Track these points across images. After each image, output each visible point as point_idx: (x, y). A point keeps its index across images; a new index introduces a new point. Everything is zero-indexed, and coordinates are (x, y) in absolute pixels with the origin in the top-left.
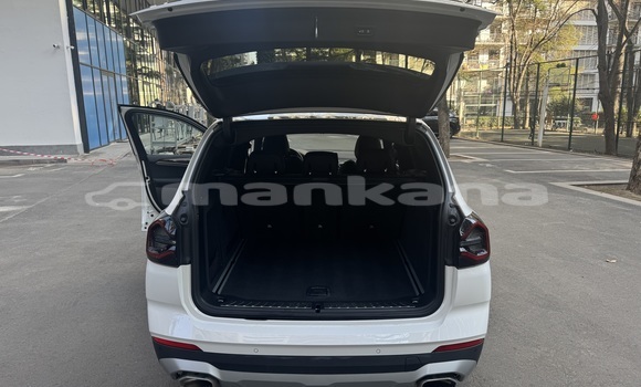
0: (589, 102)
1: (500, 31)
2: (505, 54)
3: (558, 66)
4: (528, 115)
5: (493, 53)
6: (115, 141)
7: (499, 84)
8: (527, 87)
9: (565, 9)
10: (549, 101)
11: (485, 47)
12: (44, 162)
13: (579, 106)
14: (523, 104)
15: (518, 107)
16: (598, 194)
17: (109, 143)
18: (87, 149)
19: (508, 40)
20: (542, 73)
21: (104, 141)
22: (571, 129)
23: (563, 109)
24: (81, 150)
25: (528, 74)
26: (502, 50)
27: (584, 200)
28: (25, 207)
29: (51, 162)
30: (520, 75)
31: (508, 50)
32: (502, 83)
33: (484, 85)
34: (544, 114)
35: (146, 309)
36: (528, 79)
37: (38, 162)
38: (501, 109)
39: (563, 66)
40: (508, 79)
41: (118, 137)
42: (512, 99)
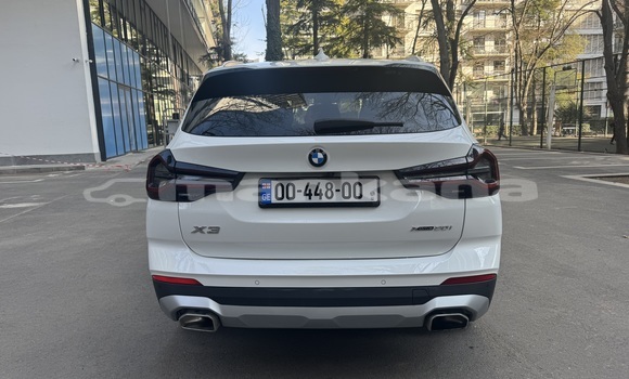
0: (597, 109)
1: (504, 42)
2: (510, 64)
3: (564, 69)
4: (536, 124)
5: (498, 63)
6: (131, 151)
7: (506, 94)
8: (534, 95)
9: (569, 18)
10: (556, 107)
11: (489, 58)
12: (63, 169)
13: (587, 113)
14: (530, 112)
15: (525, 115)
16: (612, 183)
17: (126, 153)
18: (104, 158)
19: (512, 50)
20: (548, 81)
21: (121, 152)
22: (580, 134)
23: (572, 116)
24: (98, 158)
25: (534, 82)
26: (507, 61)
27: (596, 189)
28: (42, 204)
29: (70, 169)
30: (526, 83)
31: (513, 60)
32: (507, 93)
33: (490, 94)
34: (552, 121)
35: (147, 248)
36: (534, 87)
37: (58, 169)
38: (509, 117)
39: (569, 68)
40: (514, 87)
41: (133, 148)
42: (519, 107)
